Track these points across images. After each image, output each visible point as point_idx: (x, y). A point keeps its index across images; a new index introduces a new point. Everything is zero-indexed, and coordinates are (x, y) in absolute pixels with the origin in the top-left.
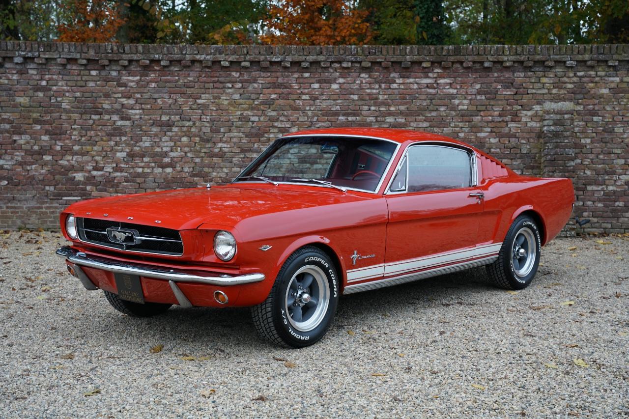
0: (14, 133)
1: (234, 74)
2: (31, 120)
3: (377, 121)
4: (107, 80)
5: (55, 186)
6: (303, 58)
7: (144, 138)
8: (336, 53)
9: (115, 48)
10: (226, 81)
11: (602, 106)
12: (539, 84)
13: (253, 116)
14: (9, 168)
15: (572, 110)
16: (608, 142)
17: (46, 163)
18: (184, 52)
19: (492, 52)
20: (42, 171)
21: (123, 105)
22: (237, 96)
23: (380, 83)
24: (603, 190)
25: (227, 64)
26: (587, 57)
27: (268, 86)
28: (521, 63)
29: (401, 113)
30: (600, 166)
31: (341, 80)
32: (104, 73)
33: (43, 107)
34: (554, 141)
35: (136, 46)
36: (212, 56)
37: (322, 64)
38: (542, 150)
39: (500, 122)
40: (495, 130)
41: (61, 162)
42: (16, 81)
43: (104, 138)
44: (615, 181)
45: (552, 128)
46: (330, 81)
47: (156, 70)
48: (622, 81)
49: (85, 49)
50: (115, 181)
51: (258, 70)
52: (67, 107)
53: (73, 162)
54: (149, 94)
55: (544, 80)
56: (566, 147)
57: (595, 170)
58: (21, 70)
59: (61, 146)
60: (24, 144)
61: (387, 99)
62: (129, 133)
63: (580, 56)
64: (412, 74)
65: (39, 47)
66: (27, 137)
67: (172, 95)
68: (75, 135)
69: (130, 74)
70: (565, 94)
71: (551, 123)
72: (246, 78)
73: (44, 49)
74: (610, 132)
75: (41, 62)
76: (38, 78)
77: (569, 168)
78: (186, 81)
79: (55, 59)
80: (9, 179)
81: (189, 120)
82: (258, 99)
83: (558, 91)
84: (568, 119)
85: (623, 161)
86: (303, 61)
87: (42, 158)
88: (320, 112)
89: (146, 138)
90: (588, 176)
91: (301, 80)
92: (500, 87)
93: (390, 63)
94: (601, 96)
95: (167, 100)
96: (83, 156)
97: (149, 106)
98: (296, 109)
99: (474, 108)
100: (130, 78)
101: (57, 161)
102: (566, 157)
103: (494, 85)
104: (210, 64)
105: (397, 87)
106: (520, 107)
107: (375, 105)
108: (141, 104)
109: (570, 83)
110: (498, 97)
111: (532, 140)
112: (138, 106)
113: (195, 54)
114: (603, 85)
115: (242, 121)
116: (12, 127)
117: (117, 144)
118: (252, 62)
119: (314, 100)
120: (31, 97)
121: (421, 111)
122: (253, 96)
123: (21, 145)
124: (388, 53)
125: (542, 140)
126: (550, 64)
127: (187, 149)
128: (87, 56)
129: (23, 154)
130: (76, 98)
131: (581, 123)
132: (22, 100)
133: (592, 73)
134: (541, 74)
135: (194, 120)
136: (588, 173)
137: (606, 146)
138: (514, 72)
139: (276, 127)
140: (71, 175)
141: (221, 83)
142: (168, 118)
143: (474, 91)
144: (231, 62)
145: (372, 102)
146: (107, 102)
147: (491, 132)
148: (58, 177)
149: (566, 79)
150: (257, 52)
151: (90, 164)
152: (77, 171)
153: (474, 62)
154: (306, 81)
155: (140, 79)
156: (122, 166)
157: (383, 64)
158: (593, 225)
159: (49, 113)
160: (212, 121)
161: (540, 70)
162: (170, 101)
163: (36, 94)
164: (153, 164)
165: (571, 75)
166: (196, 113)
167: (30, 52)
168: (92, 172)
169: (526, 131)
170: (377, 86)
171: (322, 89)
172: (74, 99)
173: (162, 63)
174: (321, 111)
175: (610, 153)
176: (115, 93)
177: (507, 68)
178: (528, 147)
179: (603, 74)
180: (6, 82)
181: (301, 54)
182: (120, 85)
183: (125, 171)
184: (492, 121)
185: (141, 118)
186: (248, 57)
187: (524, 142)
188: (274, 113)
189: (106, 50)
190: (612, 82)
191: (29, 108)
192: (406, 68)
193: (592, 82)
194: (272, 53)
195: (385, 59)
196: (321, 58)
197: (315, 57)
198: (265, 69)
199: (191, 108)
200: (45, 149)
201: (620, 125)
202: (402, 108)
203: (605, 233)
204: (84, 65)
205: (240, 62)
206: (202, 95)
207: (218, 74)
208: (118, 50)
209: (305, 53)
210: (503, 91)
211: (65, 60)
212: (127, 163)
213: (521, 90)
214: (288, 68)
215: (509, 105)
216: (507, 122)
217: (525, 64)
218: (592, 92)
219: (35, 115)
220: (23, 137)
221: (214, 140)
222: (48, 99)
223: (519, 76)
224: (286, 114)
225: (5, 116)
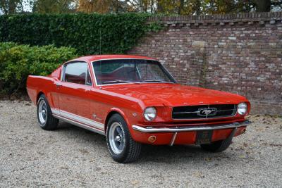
0: (267, 62)
2: (276, 55)
20: (280, 84)
42: (270, 34)
58: (273, 28)
60: (271, 69)
66: (273, 64)
80: (262, 87)
87: (280, 77)
116: (266, 59)
120: (277, 43)
129: (270, 74)
132: (272, 44)
163: (280, 41)
167: (279, 17)
180: (265, 35)
191: (276, 49)
219: (279, 53)
225: (263, 53)
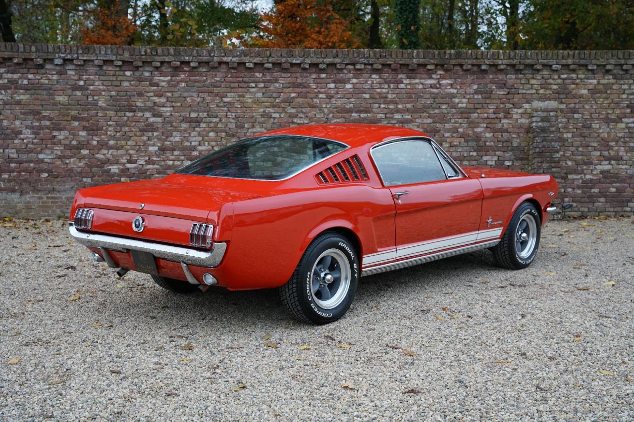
0: (54, 129)
1: (257, 74)
2: (70, 117)
3: (386, 117)
4: (140, 80)
5: (92, 177)
6: (321, 60)
7: (174, 134)
8: (350, 56)
9: (149, 51)
10: (250, 81)
11: (581, 105)
12: (528, 85)
13: (274, 113)
14: (49, 161)
15: (556, 108)
16: (587, 137)
17: (84, 157)
18: (212, 55)
19: (488, 57)
20: (80, 164)
21: (155, 103)
22: (260, 95)
23: (389, 83)
24: (581, 178)
25: (251, 65)
26: (570, 61)
27: (288, 85)
28: (513, 66)
29: (408, 110)
30: (580, 157)
31: (354, 81)
32: (137, 74)
33: (80, 105)
34: (542, 135)
35: (168, 49)
36: (238, 58)
37: (338, 66)
38: (530, 144)
39: (494, 118)
40: (489, 125)
41: (97, 156)
42: (56, 82)
43: (138, 134)
44: (592, 170)
45: (540, 124)
46: (344, 82)
47: (186, 71)
48: (599, 83)
49: (121, 52)
50: (148, 173)
51: (279, 71)
52: (103, 105)
53: (109, 156)
54: (179, 92)
55: (533, 82)
56: (552, 140)
57: (575, 161)
58: (60, 71)
59: (98, 141)
60: (63, 139)
61: (394, 98)
62: (161, 129)
63: (564, 61)
64: (418, 75)
65: (77, 50)
66: (66, 133)
67: (200, 94)
68: (111, 131)
69: (161, 75)
70: (550, 94)
71: (539, 120)
72: (268, 78)
73: (83, 51)
74: (589, 128)
75: (79, 63)
76: (76, 78)
77: (555, 160)
78: (213, 81)
79: (93, 61)
80: (49, 172)
81: (217, 117)
82: (279, 97)
83: (545, 91)
84: (553, 116)
85: (598, 153)
86: (321, 63)
87: (80, 152)
88: (335, 110)
89: (176, 133)
90: (569, 166)
91: (319, 81)
92: (494, 87)
93: (399, 66)
94: (581, 96)
95: (196, 99)
96: (118, 150)
97: (179, 104)
98: (313, 107)
99: (472, 106)
100: (162, 78)
101: (93, 155)
102: (552, 150)
103: (489, 85)
104: (236, 65)
105: (404, 87)
106: (512, 106)
107: (384, 104)
108: (172, 102)
109: (555, 84)
110: (493, 96)
111: (521, 135)
112: (168, 104)
113: (223, 56)
114: (583, 86)
115: (264, 118)
116: (52, 124)
117: (149, 139)
118: (274, 64)
119: (330, 99)
120: (69, 96)
121: (425, 108)
122: (275, 95)
123: (61, 140)
124: (397, 56)
125: (530, 135)
126: (538, 67)
127: (213, 143)
128: (122, 58)
129: (62, 148)
130: (111, 96)
131: (563, 120)
132: (61, 99)
133: (574, 76)
134: (530, 76)
135: (220, 116)
136: (570, 163)
137: (585, 140)
138: (507, 74)
139: (296, 123)
140: (106, 167)
141: (245, 82)
142: (196, 115)
143: (472, 91)
144: (255, 64)
145: (382, 100)
146: (140, 100)
147: (487, 127)
148: (94, 169)
149: (551, 81)
150: (279, 55)
151: (124, 158)
152: (112, 164)
153: (473, 65)
154: (322, 81)
155: (171, 79)
156: (155, 159)
157: (392, 66)
158: (573, 210)
159: (86, 110)
160: (236, 117)
161: (530, 72)
162: (199, 100)
163: (74, 93)
164: (183, 158)
165: (556, 77)
166: (223, 110)
167: (69, 54)
168: (126, 165)
169: (517, 126)
170: (386, 86)
171: (337, 88)
172: (109, 97)
173: (192, 64)
174: (336, 108)
175: (588, 146)
176: (148, 92)
177: (501, 70)
178: (518, 141)
179: (583, 76)
180: (47, 82)
181: (319, 56)
182: (152, 85)
183: (157, 163)
184: (488, 118)
185: (171, 115)
186: (271, 59)
187: (515, 136)
188: (293, 111)
189: (140, 52)
190: (591, 84)
191: (67, 106)
192: (413, 70)
193: (574, 84)
194: (293, 56)
195: (395, 62)
196: (337, 60)
197: (331, 60)
198: (285, 70)
199: (218, 106)
200: (82, 143)
201: (596, 122)
202: (409, 106)
203: (583, 216)
204: (120, 66)
205: (263, 64)
206: (228, 94)
207: (242, 75)
208: (151, 52)
209: (323, 56)
210: (497, 91)
211: (102, 62)
212: (158, 156)
213: (513, 90)
214: (307, 69)
215: (502, 104)
216: (500, 118)
217: (517, 67)
218: (574, 92)
219: (73, 113)
220: (62, 132)
221: (238, 135)
222: (85, 98)
223: (511, 78)
224: (304, 111)
225: (45, 113)
